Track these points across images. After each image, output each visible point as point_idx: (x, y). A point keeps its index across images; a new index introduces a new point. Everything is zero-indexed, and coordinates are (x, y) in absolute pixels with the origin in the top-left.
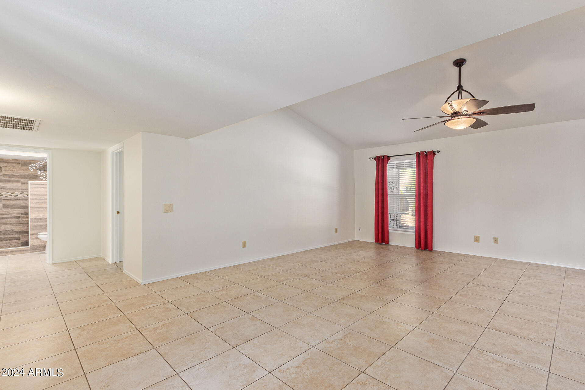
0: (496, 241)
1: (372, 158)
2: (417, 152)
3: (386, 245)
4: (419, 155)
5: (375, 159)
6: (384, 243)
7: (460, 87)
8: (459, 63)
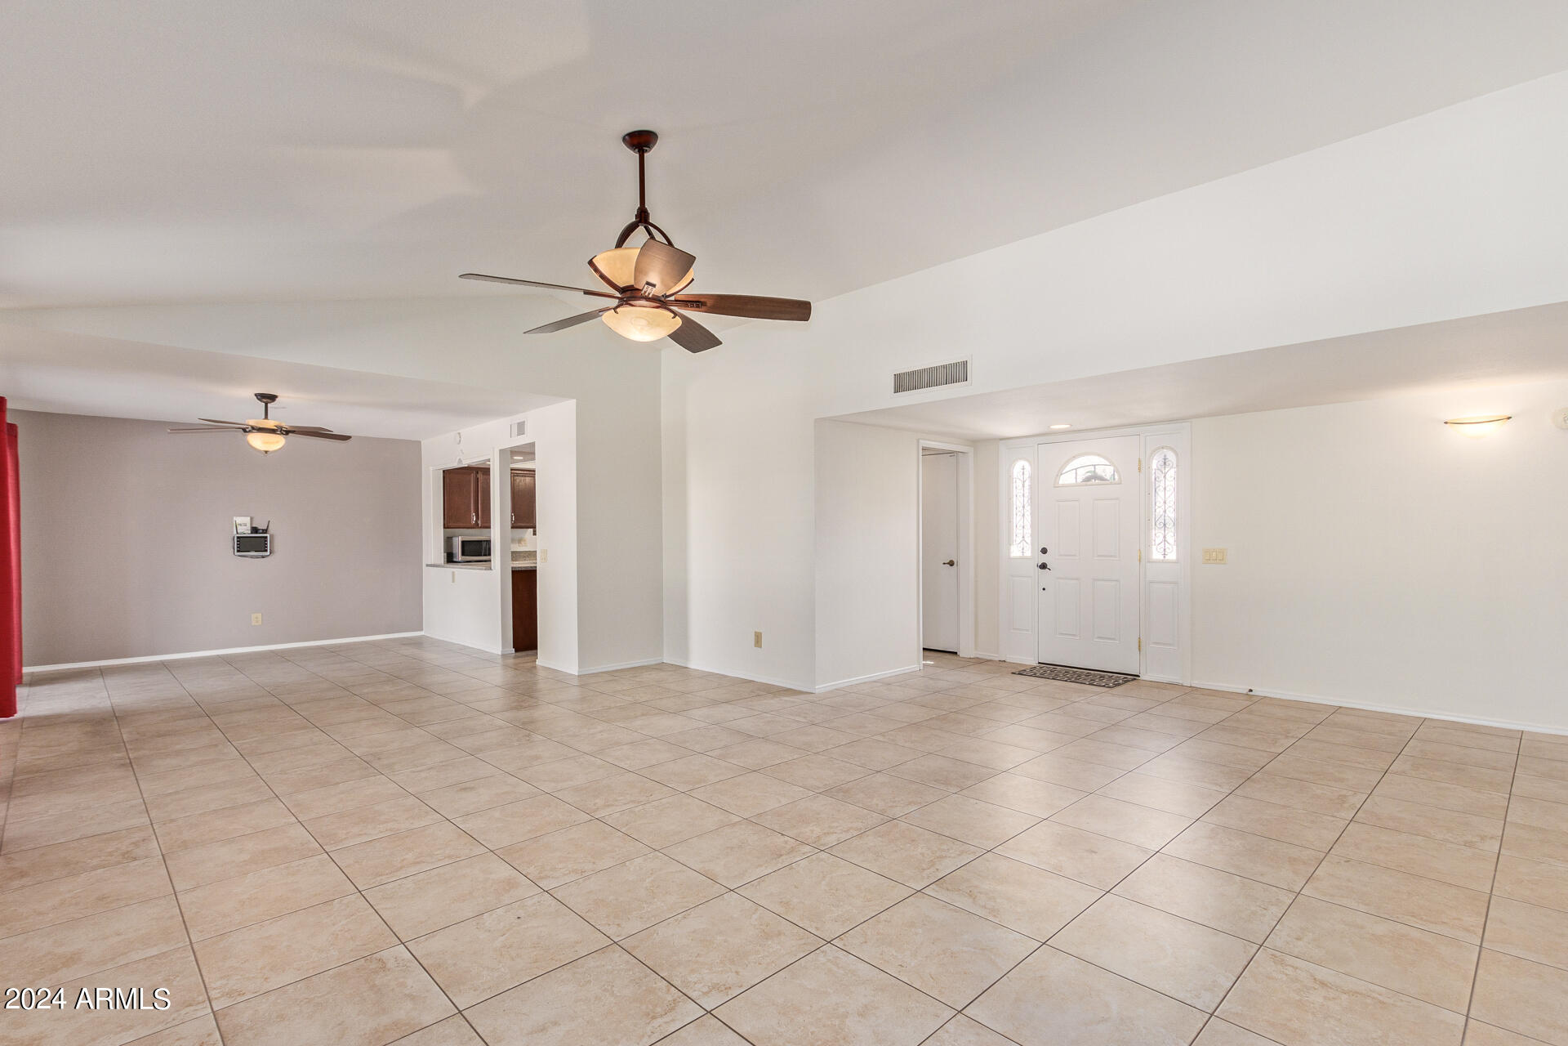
7: (643, 217)
8: (640, 141)
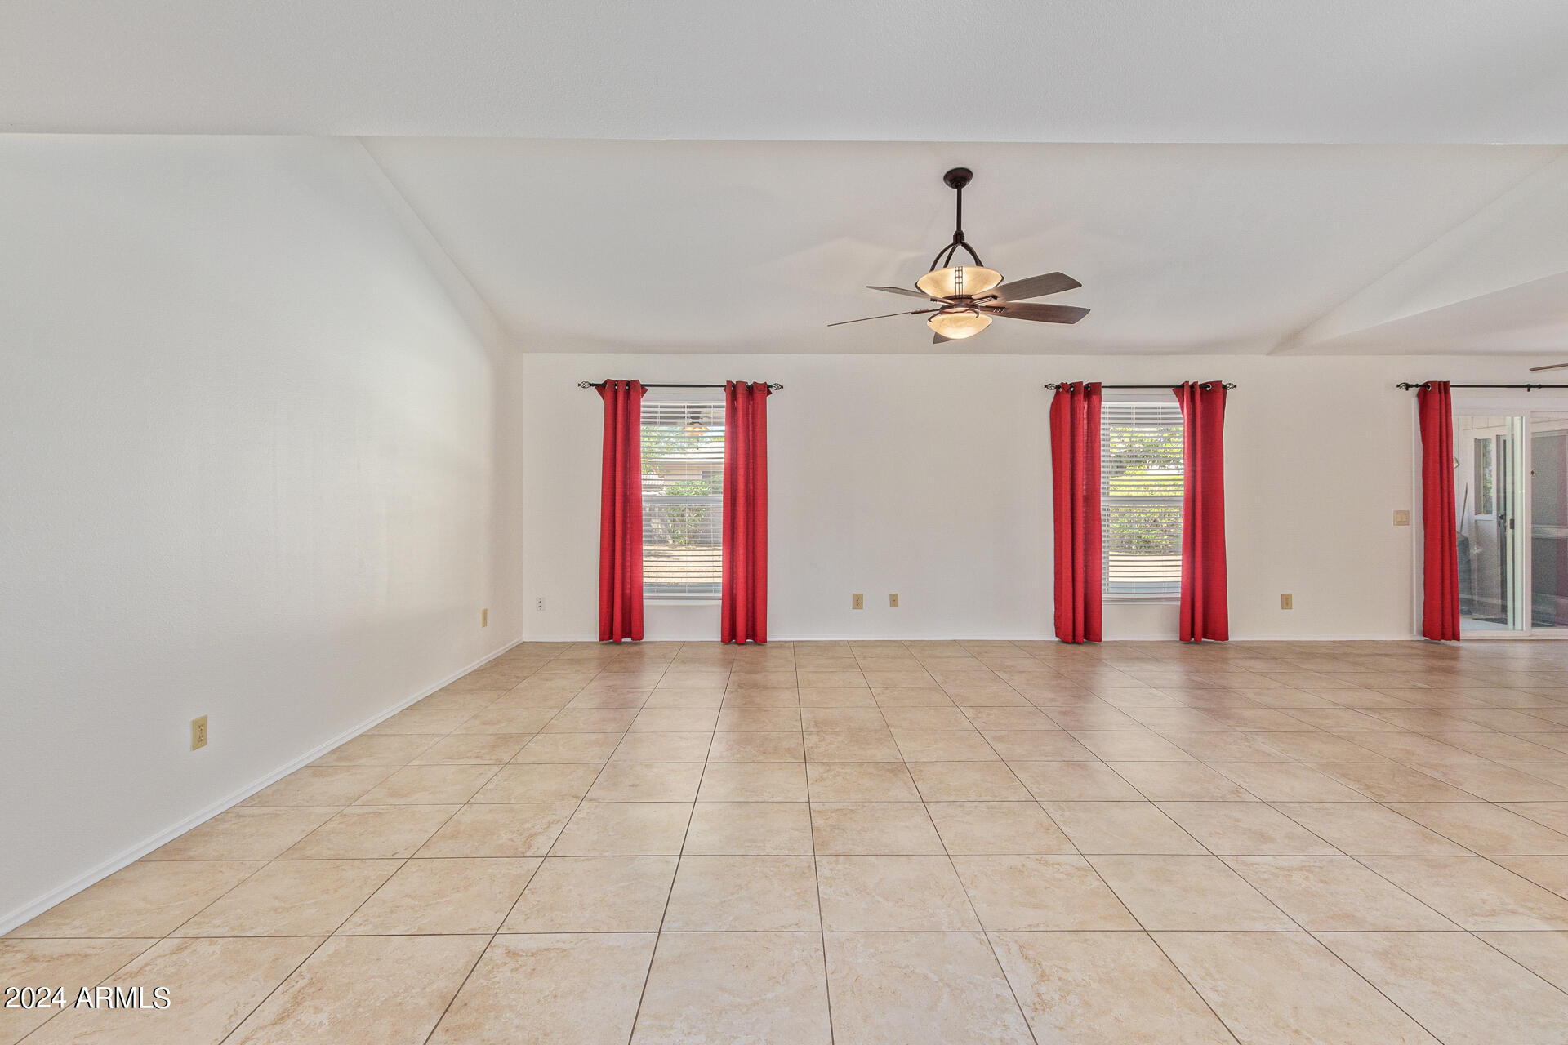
0: (894, 601)
1: (592, 385)
2: (727, 382)
3: (636, 644)
4: (733, 389)
5: (601, 388)
6: (629, 640)
7: (959, 238)
8: (958, 178)
